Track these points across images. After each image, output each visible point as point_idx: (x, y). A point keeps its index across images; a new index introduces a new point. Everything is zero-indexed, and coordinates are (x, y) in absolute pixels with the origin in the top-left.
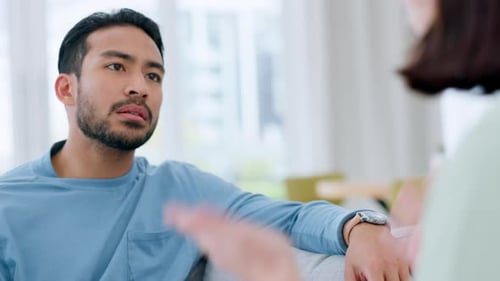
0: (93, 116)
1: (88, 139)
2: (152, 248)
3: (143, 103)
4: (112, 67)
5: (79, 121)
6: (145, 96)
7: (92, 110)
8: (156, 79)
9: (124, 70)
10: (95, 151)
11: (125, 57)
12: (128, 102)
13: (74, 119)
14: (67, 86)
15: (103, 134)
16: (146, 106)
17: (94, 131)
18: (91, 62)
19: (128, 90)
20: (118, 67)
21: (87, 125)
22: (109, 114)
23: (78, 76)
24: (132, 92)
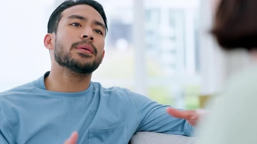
0: (63, 52)
1: (62, 67)
2: (104, 137)
3: (91, 43)
4: (74, 25)
5: (55, 56)
6: (92, 39)
7: (62, 48)
8: (100, 33)
9: (81, 26)
10: (66, 75)
11: (81, 18)
12: (82, 43)
13: (53, 57)
14: (51, 40)
15: (68, 62)
16: (92, 45)
17: (63, 61)
18: (63, 23)
19: (82, 36)
20: (77, 25)
21: (60, 58)
22: (71, 49)
23: (56, 33)
24: (85, 36)
